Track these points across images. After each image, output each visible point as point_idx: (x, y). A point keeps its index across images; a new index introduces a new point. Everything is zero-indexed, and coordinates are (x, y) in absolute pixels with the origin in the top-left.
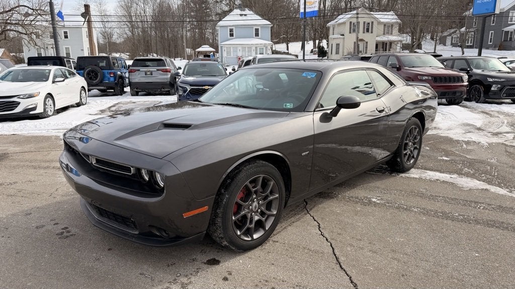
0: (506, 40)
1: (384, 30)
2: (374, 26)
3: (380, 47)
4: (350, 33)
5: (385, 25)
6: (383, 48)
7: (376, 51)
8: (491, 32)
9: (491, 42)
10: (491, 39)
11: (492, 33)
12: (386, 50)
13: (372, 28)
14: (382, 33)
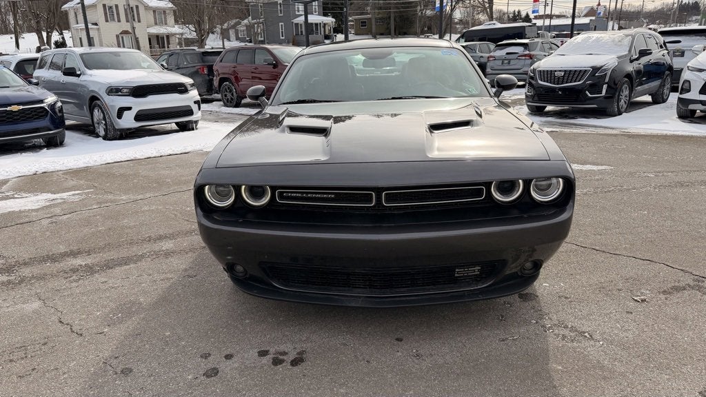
0: (297, 34)
1: (155, 18)
2: (140, 12)
3: (154, 42)
4: (107, 21)
5: (154, 11)
6: (158, 44)
7: (151, 47)
8: (280, 24)
9: (282, 36)
10: (282, 32)
11: (282, 25)
12: (164, 47)
13: (138, 14)
14: (153, 22)
